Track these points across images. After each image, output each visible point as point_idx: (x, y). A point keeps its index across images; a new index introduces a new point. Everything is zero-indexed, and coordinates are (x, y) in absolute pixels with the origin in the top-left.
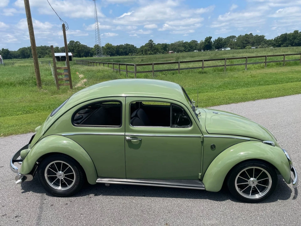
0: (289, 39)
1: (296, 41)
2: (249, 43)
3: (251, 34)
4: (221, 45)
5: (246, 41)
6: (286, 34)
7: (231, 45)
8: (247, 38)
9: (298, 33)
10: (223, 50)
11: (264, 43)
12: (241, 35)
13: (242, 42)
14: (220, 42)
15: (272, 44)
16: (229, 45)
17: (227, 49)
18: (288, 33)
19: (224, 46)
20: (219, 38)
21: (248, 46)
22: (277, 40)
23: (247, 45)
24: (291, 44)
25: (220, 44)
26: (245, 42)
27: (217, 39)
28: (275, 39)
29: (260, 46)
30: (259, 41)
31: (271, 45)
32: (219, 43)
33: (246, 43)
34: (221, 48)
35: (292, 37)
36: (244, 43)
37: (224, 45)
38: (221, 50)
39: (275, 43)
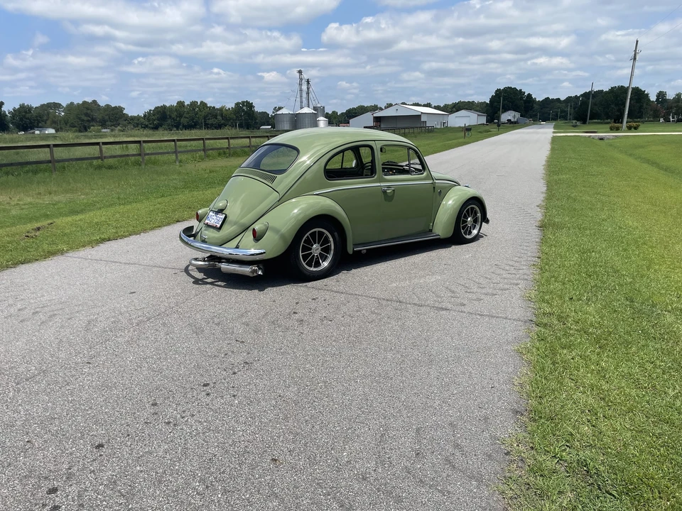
0: (170, 117)
1: (184, 121)
2: (93, 120)
3: (95, 102)
4: (31, 123)
5: (87, 115)
6: (164, 107)
7: (54, 122)
8: (88, 109)
9: (184, 106)
10: (37, 132)
11: (125, 123)
12: (72, 103)
13: (79, 118)
14: (28, 115)
15: (142, 124)
16: (49, 122)
17: (47, 132)
18: (168, 105)
19: (38, 124)
20: (22, 106)
21: (93, 126)
22: (148, 116)
23: (91, 124)
24: (175, 126)
25: (28, 119)
26: (86, 118)
27: (17, 107)
28: (145, 116)
29: (119, 128)
30: (114, 117)
31: (140, 126)
32: (24, 116)
33: (88, 121)
34: (32, 128)
35: (175, 113)
36: (83, 120)
37: (39, 122)
38: (34, 133)
39: (147, 123)
